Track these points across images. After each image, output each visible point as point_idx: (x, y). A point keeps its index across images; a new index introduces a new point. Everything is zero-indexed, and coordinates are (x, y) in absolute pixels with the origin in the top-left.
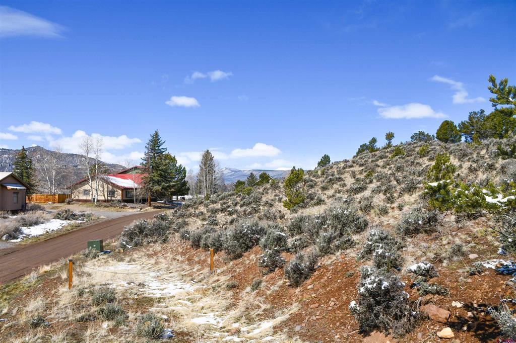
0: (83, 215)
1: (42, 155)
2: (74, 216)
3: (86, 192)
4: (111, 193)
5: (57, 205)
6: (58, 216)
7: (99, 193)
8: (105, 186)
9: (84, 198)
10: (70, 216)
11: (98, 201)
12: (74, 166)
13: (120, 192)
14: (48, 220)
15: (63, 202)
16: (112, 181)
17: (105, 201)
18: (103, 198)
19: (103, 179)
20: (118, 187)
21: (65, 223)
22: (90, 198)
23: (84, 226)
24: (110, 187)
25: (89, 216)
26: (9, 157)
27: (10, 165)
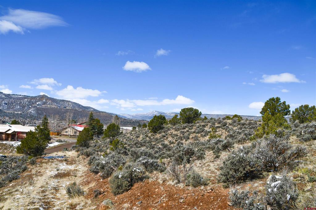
0: (64, 141)
1: (46, 100)
2: (61, 141)
3: (66, 132)
4: (75, 133)
5: (56, 136)
6: (57, 141)
7: (71, 132)
8: (74, 130)
9: (66, 134)
10: (60, 141)
11: (71, 135)
12: (64, 107)
13: (78, 132)
14: (54, 142)
15: (58, 135)
16: (76, 129)
17: (73, 135)
18: (72, 134)
19: (72, 128)
20: (78, 131)
21: (59, 143)
22: (68, 134)
23: (64, 144)
24: (75, 131)
25: (66, 141)
26: (28, 101)
27: (28, 105)
